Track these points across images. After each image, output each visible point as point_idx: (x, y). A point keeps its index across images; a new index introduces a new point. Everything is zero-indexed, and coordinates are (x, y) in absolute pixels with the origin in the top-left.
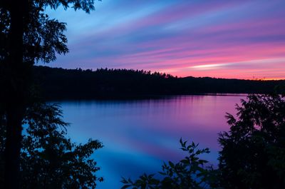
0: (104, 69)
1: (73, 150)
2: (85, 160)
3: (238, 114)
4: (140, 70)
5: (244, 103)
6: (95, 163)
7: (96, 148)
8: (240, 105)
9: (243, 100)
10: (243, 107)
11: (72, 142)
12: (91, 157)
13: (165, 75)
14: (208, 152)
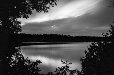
0: (46, 34)
1: (31, 64)
2: (35, 67)
3: (88, 50)
4: (59, 34)
5: (90, 46)
6: (39, 69)
7: (39, 63)
8: (89, 47)
9: (90, 45)
10: (90, 47)
11: (31, 61)
12: (38, 66)
13: (68, 36)
14: (71, 64)
